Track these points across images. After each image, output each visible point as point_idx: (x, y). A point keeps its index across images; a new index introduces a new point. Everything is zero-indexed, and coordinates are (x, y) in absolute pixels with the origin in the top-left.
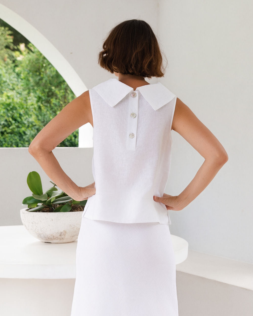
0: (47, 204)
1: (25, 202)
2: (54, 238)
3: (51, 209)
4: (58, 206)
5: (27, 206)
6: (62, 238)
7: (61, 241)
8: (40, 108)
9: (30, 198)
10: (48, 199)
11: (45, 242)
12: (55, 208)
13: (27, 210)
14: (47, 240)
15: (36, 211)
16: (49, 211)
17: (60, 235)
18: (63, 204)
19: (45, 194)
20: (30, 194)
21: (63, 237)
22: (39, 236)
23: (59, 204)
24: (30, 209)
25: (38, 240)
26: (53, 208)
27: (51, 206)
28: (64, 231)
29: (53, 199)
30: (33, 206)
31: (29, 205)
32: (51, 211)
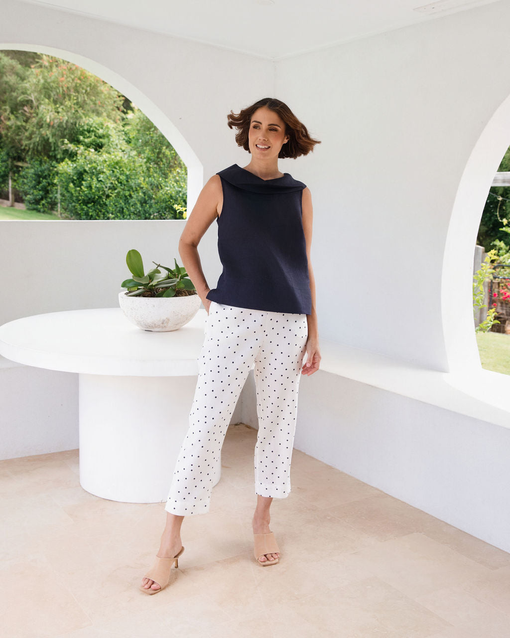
0: (149, 287)
1: (124, 285)
2: (155, 326)
3: (153, 293)
4: (161, 289)
5: (127, 289)
6: (165, 327)
7: (164, 330)
8: (148, 169)
9: (130, 281)
10: (149, 283)
11: (146, 330)
12: (157, 292)
13: (126, 294)
14: (147, 328)
15: (136, 296)
16: (150, 296)
17: (163, 323)
18: (167, 288)
19: (146, 276)
20: (129, 276)
21: (165, 325)
22: (139, 323)
23: (163, 288)
24: (130, 292)
25: (137, 328)
26: (155, 293)
27: (153, 290)
28: (167, 318)
29: (154, 283)
30: (132, 289)
31: (129, 288)
32: (153, 295)
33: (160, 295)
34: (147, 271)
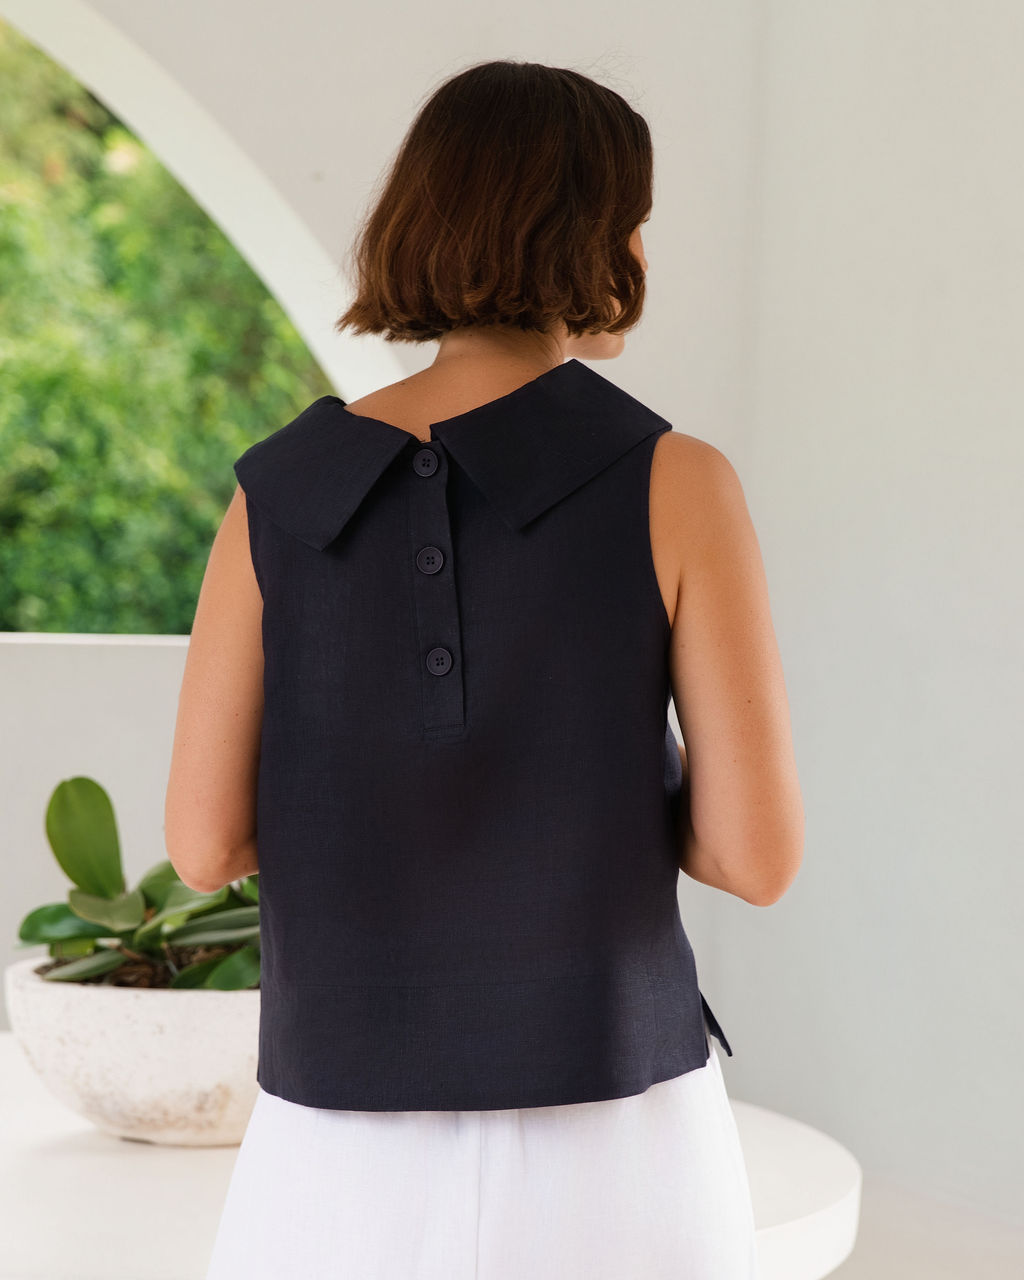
0: (141, 943)
1: (32, 930)
2: (168, 1121)
3: (160, 968)
4: (201, 954)
5: (44, 949)
6: (211, 1124)
7: (206, 1137)
9: (60, 913)
10: (144, 922)
11: (126, 1140)
12: (180, 966)
13: (42, 971)
14: (131, 1127)
15: (85, 980)
16: (146, 981)
17: (200, 1108)
18: (230, 947)
19: (134, 893)
20: (57, 888)
21: (212, 1115)
22: (93, 1106)
23: (209, 947)
24: (59, 963)
25: (80, 1125)
26: (173, 968)
27: (161, 955)
28: (219, 1086)
29: (170, 920)
30: (67, 951)
31: (55, 945)
32: (159, 980)
33: (192, 981)
34: (135, 871)
